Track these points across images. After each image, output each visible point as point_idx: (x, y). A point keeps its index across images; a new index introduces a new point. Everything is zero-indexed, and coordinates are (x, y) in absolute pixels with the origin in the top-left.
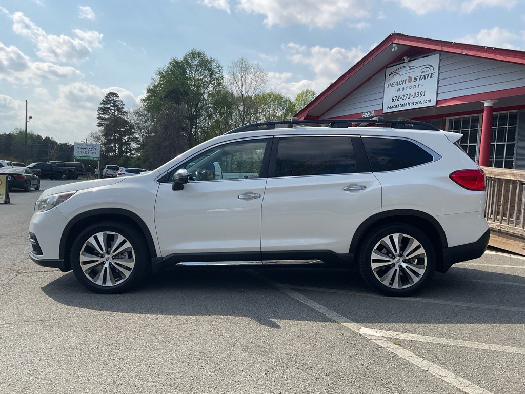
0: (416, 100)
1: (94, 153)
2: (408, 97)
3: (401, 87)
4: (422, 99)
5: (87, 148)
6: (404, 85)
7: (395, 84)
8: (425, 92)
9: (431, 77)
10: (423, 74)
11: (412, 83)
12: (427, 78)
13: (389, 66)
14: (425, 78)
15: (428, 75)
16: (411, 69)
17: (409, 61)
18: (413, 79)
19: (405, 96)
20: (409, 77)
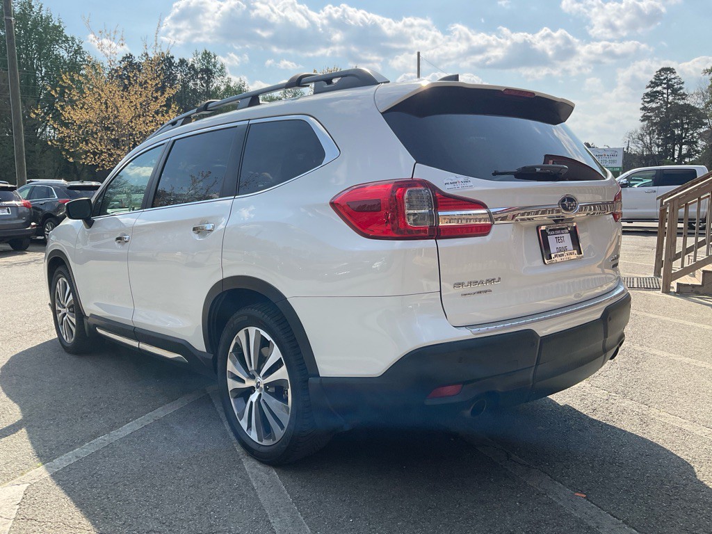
1: (614, 162)
5: (605, 155)
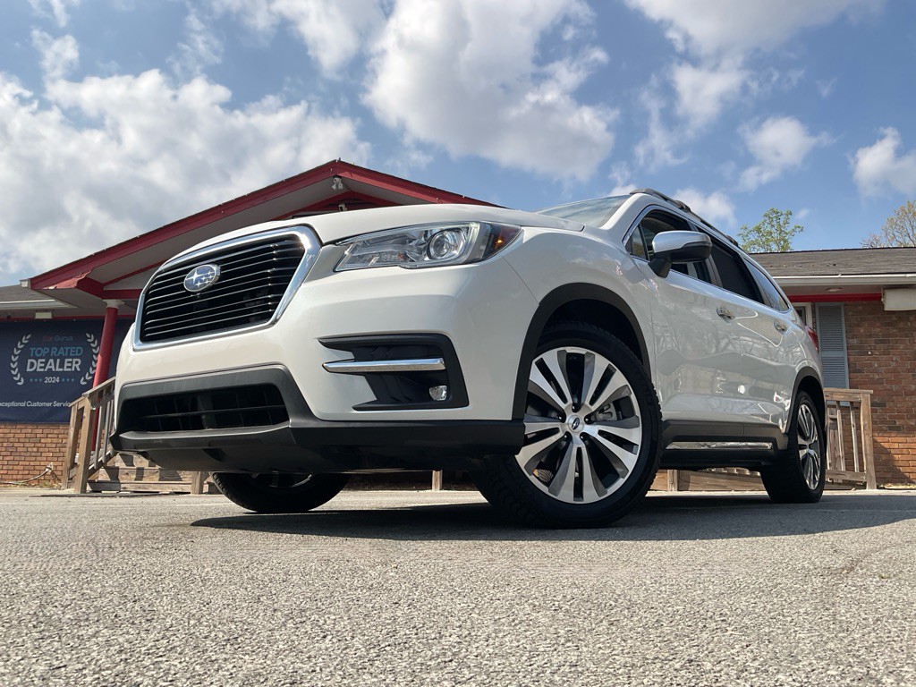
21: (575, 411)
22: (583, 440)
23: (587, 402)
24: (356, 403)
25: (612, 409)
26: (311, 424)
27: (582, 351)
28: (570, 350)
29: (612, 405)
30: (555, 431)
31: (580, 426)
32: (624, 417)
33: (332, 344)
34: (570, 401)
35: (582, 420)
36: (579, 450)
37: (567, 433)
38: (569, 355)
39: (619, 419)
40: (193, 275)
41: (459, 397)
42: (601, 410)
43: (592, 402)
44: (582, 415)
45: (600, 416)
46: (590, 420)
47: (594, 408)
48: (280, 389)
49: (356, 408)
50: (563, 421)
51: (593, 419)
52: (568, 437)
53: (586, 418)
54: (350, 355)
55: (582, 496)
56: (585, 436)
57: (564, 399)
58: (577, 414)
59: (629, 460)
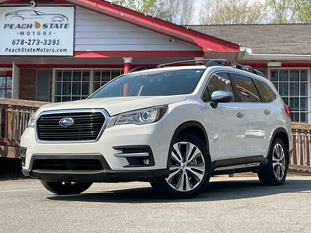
0: (47, 47)
2: (36, 42)
3: (26, 31)
4: (55, 47)
6: (29, 30)
7: (15, 26)
8: (58, 41)
9: (65, 27)
10: (55, 23)
11: (41, 29)
12: (61, 27)
13: (4, 5)
14: (57, 27)
15: (61, 25)
16: (38, 14)
17: (36, 6)
18: (42, 25)
19: (32, 42)
20: (36, 22)
21: (183, 162)
22: (186, 172)
23: (187, 159)
24: (123, 166)
25: (196, 161)
26: (111, 171)
27: (186, 143)
28: (182, 143)
29: (195, 159)
30: (177, 169)
31: (185, 167)
32: (200, 163)
33: (116, 148)
34: (182, 160)
35: (186, 165)
36: (185, 175)
37: (181, 170)
38: (181, 145)
39: (198, 164)
40: (63, 120)
41: (152, 163)
42: (192, 161)
43: (189, 159)
44: (186, 163)
45: (192, 163)
46: (188, 165)
47: (189, 161)
48: (101, 161)
49: (124, 167)
50: (180, 166)
51: (189, 164)
52: (182, 171)
53: (187, 164)
54: (121, 152)
55: (186, 189)
56: (187, 170)
57: (180, 159)
58: (184, 163)
59: (201, 177)
